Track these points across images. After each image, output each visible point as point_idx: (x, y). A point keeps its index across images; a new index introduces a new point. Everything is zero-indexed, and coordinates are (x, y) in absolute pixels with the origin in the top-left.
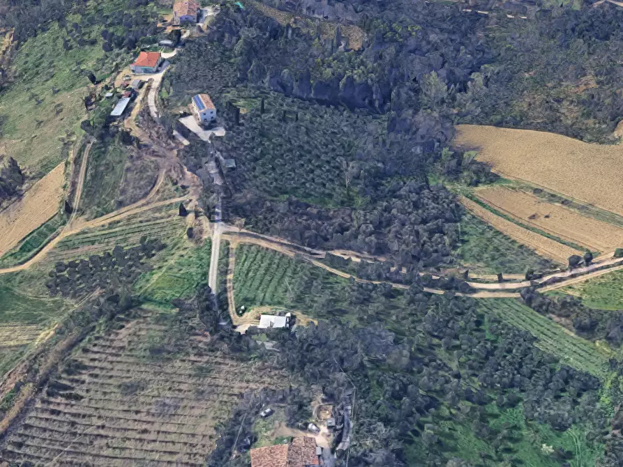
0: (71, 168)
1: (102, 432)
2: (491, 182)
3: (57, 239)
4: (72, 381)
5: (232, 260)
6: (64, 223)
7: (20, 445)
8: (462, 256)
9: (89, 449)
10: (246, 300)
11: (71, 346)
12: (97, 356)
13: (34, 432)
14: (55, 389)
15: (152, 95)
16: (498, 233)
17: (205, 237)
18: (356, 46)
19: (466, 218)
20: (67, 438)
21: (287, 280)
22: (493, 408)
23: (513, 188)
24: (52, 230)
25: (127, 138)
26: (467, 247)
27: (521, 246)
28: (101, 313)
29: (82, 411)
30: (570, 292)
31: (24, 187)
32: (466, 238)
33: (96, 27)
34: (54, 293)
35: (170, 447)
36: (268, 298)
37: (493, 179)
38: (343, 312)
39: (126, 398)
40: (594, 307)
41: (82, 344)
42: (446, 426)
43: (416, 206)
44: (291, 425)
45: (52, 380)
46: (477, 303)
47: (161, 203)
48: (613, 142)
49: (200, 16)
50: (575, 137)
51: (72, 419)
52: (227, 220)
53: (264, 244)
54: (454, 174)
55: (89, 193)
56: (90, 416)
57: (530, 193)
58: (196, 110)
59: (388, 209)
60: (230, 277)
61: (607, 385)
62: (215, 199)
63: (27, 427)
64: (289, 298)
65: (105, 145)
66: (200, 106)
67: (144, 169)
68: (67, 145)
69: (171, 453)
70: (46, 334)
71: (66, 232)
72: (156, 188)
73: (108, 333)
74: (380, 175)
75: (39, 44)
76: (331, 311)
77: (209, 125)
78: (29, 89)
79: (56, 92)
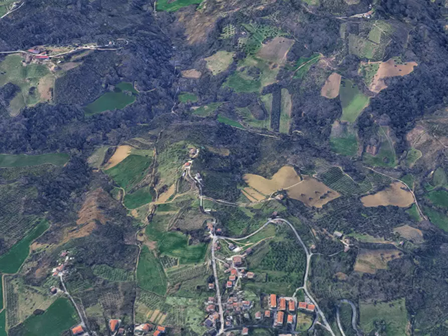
0: (176, 185)
4: (184, 218)
7: (178, 225)
8: (238, 200)
9: (187, 225)
10: (206, 207)
11: (183, 214)
12: (186, 215)
15: (189, 171)
16: (245, 196)
17: (199, 198)
18: (227, 155)
19: (241, 194)
21: (212, 204)
22: (236, 221)
23: (250, 188)
24: (174, 196)
25: (186, 180)
26: (240, 199)
27: (248, 199)
28: (186, 209)
29: (185, 221)
30: (252, 206)
31: (168, 188)
32: (240, 197)
33: (175, 152)
34: (177, 206)
35: (197, 224)
36: (209, 207)
37: (248, 186)
39: (191, 219)
40: (254, 208)
42: (229, 222)
43: (233, 192)
44: (211, 221)
45: (181, 218)
46: (239, 208)
47: (192, 192)
48: (270, 179)
49: (196, 152)
52: (203, 195)
53: (208, 199)
54: (241, 185)
55: (180, 190)
56: (187, 222)
57: (253, 189)
58: (197, 175)
59: (228, 192)
61: (252, 218)
62: (201, 192)
63: (178, 223)
64: (211, 207)
65: (182, 181)
67: (188, 186)
68: (174, 180)
70: (177, 212)
71: (176, 196)
72: (191, 189)
73: (187, 212)
74: (228, 186)
75: (162, 155)
76: (218, 209)
77: (199, 178)
78: (163, 166)
79: (170, 168)
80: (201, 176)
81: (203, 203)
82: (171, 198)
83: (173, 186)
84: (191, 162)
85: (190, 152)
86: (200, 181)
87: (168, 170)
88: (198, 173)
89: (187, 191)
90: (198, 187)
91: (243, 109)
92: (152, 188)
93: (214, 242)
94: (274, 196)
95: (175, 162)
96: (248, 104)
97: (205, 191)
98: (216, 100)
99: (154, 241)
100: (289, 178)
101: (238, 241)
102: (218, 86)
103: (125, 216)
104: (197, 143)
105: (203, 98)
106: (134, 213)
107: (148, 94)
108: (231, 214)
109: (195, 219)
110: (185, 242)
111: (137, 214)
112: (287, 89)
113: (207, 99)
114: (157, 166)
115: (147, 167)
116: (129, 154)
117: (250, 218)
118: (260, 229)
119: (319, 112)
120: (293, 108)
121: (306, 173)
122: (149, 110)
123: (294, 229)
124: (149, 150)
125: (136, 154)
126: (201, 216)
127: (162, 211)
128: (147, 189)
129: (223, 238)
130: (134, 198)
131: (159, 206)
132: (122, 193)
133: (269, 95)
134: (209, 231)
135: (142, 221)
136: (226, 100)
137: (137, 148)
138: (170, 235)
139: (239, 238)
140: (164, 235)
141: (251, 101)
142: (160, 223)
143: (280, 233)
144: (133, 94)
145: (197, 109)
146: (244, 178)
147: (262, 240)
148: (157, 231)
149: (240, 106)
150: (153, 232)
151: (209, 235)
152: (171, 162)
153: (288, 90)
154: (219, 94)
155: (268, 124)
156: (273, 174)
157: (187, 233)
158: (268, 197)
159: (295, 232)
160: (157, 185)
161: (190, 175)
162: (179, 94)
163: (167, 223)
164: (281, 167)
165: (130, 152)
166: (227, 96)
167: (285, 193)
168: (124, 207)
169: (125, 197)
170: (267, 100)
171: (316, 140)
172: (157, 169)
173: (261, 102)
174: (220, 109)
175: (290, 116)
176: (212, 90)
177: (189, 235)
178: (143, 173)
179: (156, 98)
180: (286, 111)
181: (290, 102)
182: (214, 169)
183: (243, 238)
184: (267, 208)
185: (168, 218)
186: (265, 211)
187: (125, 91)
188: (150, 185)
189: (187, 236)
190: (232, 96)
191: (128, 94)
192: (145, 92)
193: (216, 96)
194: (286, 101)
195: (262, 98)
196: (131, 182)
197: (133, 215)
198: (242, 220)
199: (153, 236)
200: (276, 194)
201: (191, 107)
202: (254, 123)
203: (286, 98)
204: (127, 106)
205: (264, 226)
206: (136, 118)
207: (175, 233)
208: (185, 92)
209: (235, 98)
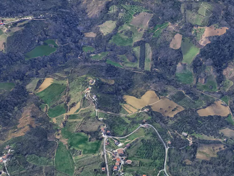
0: (81, 102)
1: (89, 127)
4: (85, 123)
7: (82, 129)
8: (120, 112)
10: (100, 117)
11: (85, 121)
12: (87, 121)
13: (83, 127)
16: (125, 110)
17: (96, 111)
18: (113, 83)
19: (122, 108)
20: (86, 128)
21: (103, 115)
22: (119, 125)
24: (79, 109)
25: (87, 100)
29: (87, 126)
31: (76, 104)
32: (121, 110)
33: (80, 82)
37: (127, 103)
39: (90, 125)
40: (130, 117)
42: (115, 126)
43: (117, 107)
44: (103, 126)
46: (120, 117)
47: (91, 107)
48: (140, 99)
49: (93, 82)
52: (98, 109)
53: (101, 111)
54: (122, 102)
55: (83, 105)
57: (129, 105)
59: (114, 107)
62: (97, 107)
64: (103, 117)
65: (84, 100)
67: (89, 103)
69: (94, 128)
70: (82, 120)
71: (81, 110)
72: (90, 105)
73: (88, 119)
74: (114, 103)
75: (73, 84)
76: (107, 118)
77: (95, 98)
78: (73, 91)
79: (77, 92)
80: (97, 97)
81: (97, 114)
82: (77, 111)
83: (79, 103)
84: (90, 88)
85: (89, 82)
86: (96, 100)
87: (76, 93)
88: (95, 95)
89: (88, 106)
90: (95, 104)
91: (122, 56)
93: (105, 139)
94: (143, 109)
95: (80, 88)
96: (125, 53)
97: (99, 106)
98: (105, 50)
99: (66, 138)
101: (121, 139)
102: (106, 42)
103: (48, 122)
104: (94, 76)
105: (97, 49)
106: (54, 120)
107: (64, 46)
108: (116, 121)
109: (93, 124)
110: (87, 139)
111: (56, 121)
113: (100, 50)
114: (69, 91)
115: (63, 91)
116: (52, 83)
117: (128, 124)
118: (135, 131)
119: (169, 58)
120: (153, 55)
121: (163, 95)
122: (65, 56)
123: (156, 131)
124: (64, 81)
125: (56, 83)
126: (96, 123)
127: (72, 119)
128: (63, 105)
129: (111, 137)
130: (54, 111)
131: (70, 116)
132: (47, 107)
133: (138, 47)
134: (102, 133)
135: (59, 126)
136: (111, 50)
137: (57, 80)
138: (77, 135)
139: (121, 137)
140: (73, 134)
141: (127, 51)
142: (70, 127)
143: (148, 134)
144: (55, 46)
145: (94, 56)
146: (124, 98)
147: (136, 139)
148: (69, 132)
149: (120, 54)
150: (66, 133)
151: (102, 135)
153: (150, 44)
154: (108, 47)
155: (137, 65)
156: (142, 96)
157: (88, 133)
158: (139, 110)
160: (68, 103)
161: (89, 96)
162: (83, 46)
163: (75, 127)
164: (147, 91)
165: (53, 82)
166: (112, 48)
167: (150, 107)
168: (48, 116)
169: (48, 110)
170: (137, 50)
171: (167, 74)
172: (69, 93)
173: (133, 51)
174: (108, 56)
175: (151, 60)
176: (103, 44)
177: (89, 135)
178: (60, 95)
179: (69, 49)
180: (148, 57)
181: (151, 51)
182: (105, 92)
183: (124, 137)
184: (139, 118)
185: (76, 123)
186: (138, 119)
187: (50, 45)
188: (64, 103)
189: (88, 135)
190: (115, 48)
191: (51, 47)
192: (62, 46)
193: (106, 48)
194: (148, 51)
195: (134, 49)
196: (53, 101)
197: (53, 121)
198: (123, 125)
199: (66, 135)
200: (144, 108)
201: (90, 54)
202: (129, 64)
203: (148, 49)
204: (51, 53)
205: (137, 129)
206: (56, 61)
207: (80, 134)
208: (86, 46)
209: (117, 49)
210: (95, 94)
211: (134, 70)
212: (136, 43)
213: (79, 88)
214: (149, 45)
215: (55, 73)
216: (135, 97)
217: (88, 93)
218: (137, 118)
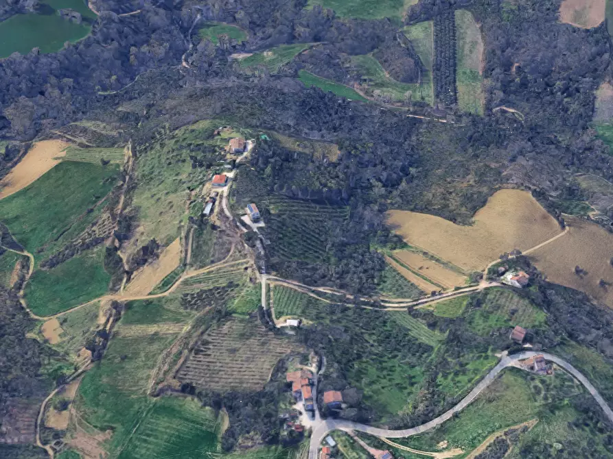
0: (184, 240)
1: (222, 369)
2: (402, 247)
3: (181, 280)
4: (205, 348)
5: (272, 293)
6: (183, 271)
7: (185, 375)
8: (382, 289)
9: (218, 376)
10: (280, 312)
11: (202, 333)
12: (214, 338)
13: (190, 369)
14: (198, 352)
15: (224, 202)
16: (402, 277)
17: (258, 281)
18: (334, 159)
19: (387, 268)
20: (206, 371)
21: (298, 302)
22: (385, 359)
23: (413, 251)
24: (177, 274)
25: (214, 227)
26: (386, 284)
27: (412, 285)
28: (213, 318)
29: (211, 360)
30: (429, 308)
31: (159, 251)
32: (385, 279)
33: (184, 151)
34: (186, 308)
35: (253, 373)
36: (289, 312)
37: (405, 245)
38: (323, 318)
39: (231, 355)
40: (438, 315)
41: (207, 332)
42: (364, 365)
43: (362, 262)
44: (301, 363)
45: (196, 347)
46: (386, 313)
47: (233, 263)
48: (470, 224)
49: (245, 147)
50: (451, 220)
51: (208, 364)
52: (268, 273)
53: (285, 284)
54: (384, 243)
55: (194, 256)
56: (216, 362)
57: (421, 255)
58: (249, 211)
59: (347, 265)
60: (271, 301)
61: (436, 349)
62: (262, 263)
63: (188, 367)
64: (299, 311)
65: (202, 230)
66: (251, 211)
67: (223, 244)
68: (179, 228)
69: (253, 375)
70: (187, 328)
71: (184, 276)
72: (231, 253)
73: (219, 327)
74: (344, 244)
75: (149, 159)
76: (318, 317)
77: (256, 220)
78: (149, 189)
79: (167, 193)
80: (265, 214)
81: (268, 298)
82: (167, 283)
83: (176, 246)
84: (231, 175)
85: (227, 148)
86: (260, 228)
87: (163, 198)
88: (253, 205)
89: (220, 260)
90: (253, 246)
91: (360, 58)
92: (112, 252)
93: (314, 443)
94: (495, 274)
95: (183, 177)
96: (373, 48)
97: (275, 260)
98: (292, 38)
99: (103, 429)
100: (528, 220)
101: (404, 441)
102: (296, 6)
103: (21, 340)
104: (248, 126)
105: (260, 34)
106: (51, 329)
107: (121, 21)
108: (366, 337)
109: (243, 353)
110: (210, 437)
111: (60, 331)
112: (470, 10)
113: (270, 37)
114: (132, 188)
115: (103, 194)
116: (60, 161)
117: (429, 349)
118: (477, 391)
119: (559, 62)
120: (490, 55)
121: (568, 208)
122: (124, 55)
123: (593, 391)
124: (113, 150)
125: (77, 159)
126: (263, 344)
127: (140, 322)
128: (97, 254)
129: (347, 428)
130: (57, 281)
131: (129, 305)
132: (25, 266)
133: (426, 24)
134: (296, 400)
135: (73, 358)
136: (316, 39)
137: (81, 145)
138: (159, 410)
139: (406, 427)
140: (136, 407)
141: (381, 40)
142: (128, 366)
143: (553, 408)
144: (84, 19)
145: (246, 60)
146: (389, 222)
147: (491, 439)
148: (117, 393)
149: (354, 51)
150: (102, 397)
151: (295, 416)
152: (172, 178)
153: (473, 13)
154: (301, 24)
155: (428, 92)
156: (474, 210)
157: (217, 403)
158: (477, 278)
159: (600, 400)
160: (125, 244)
161: (227, 213)
162: (201, 25)
163: (153, 367)
164: (493, 191)
165: (63, 154)
166: (320, 28)
167: (528, 265)
168: (23, 308)
169: (31, 278)
170: (422, 35)
171: (557, 129)
172: (131, 198)
173: (406, 41)
174: (303, 58)
175: (481, 73)
176: (281, 14)
177: (224, 412)
178: (92, 211)
179: (143, 31)
180: (469, 61)
181: (480, 41)
182: (300, 195)
183: (422, 429)
184: (486, 316)
185: (155, 346)
186: (480, 326)
187: (65, 11)
188: (108, 243)
189: (216, 416)
190: (333, 29)
191: (70, 20)
192: (115, 16)
193: (293, 29)
194: (468, 40)
195: (408, 32)
196: (56, 236)
197: (47, 335)
198: (404, 357)
199: (101, 411)
200: (502, 269)
201: (230, 54)
202: (390, 89)
203: (469, 32)
204: (66, 44)
205: (487, 381)
206: (88, 78)
207: (175, 403)
208: (215, 22)
209: (340, 34)
210: (253, 202)
211: (415, 113)
212: (418, 10)
213: (179, 178)
214: (468, 16)
215: (76, 120)
216: (440, 216)
217: (221, 197)
218: (479, 321)
